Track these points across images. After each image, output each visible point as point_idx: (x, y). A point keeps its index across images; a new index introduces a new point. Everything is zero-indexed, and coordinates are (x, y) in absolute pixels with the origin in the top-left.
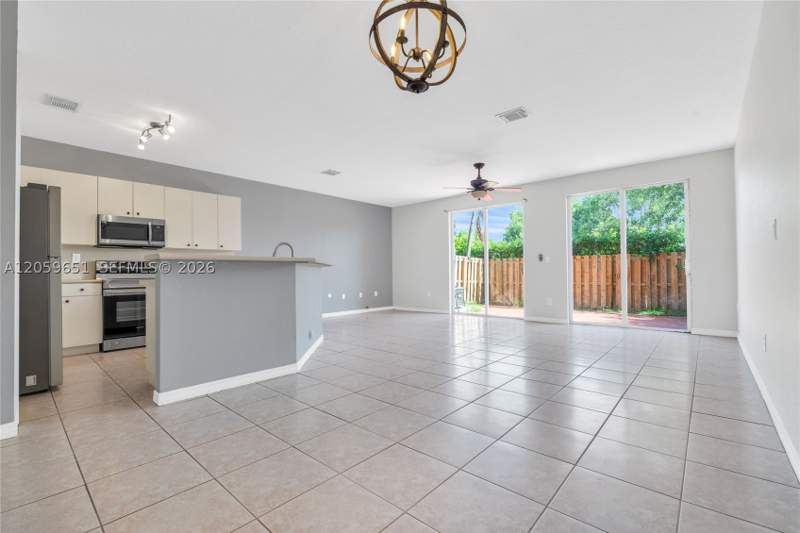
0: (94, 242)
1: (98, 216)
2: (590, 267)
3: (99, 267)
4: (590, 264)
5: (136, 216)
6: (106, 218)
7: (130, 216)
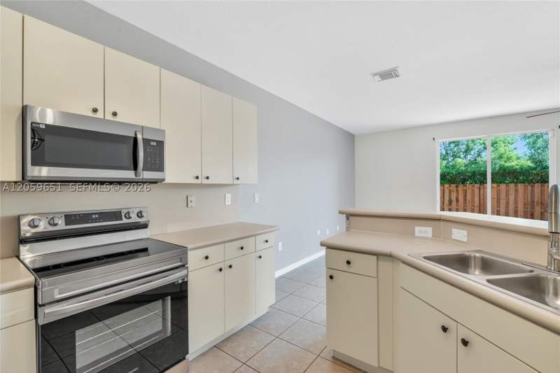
0: (13, 174)
1: (24, 110)
2: (507, 195)
3: (27, 231)
4: (507, 191)
5: (109, 117)
6: (43, 114)
7: (99, 115)
